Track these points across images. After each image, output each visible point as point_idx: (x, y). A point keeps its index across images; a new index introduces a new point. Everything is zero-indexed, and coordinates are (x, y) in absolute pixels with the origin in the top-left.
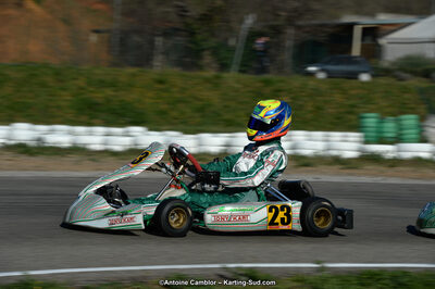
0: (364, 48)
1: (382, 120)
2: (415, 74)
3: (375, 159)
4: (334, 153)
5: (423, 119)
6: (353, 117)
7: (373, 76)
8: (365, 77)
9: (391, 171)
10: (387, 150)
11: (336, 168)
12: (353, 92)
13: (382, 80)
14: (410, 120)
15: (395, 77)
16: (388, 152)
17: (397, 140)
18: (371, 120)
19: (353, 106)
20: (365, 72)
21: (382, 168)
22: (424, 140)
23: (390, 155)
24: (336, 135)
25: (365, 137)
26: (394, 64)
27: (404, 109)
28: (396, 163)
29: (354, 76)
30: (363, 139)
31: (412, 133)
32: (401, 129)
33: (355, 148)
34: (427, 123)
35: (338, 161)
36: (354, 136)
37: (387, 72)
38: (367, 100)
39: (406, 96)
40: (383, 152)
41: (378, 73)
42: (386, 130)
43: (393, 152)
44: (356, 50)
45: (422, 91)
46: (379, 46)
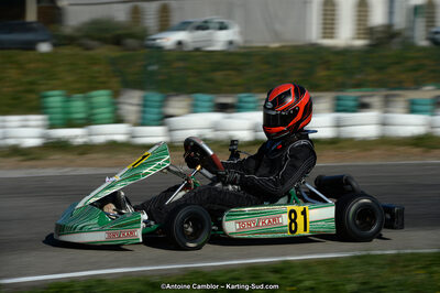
0: (41, 12)
1: (68, 98)
2: (104, 41)
3: (62, 146)
4: (11, 142)
5: (116, 94)
6: (33, 96)
7: (55, 45)
8: (44, 47)
9: (81, 160)
10: (75, 135)
11: (13, 160)
12: (32, 65)
13: (66, 51)
14: (101, 97)
15: (80, 45)
16: (76, 137)
17: (88, 121)
18: (55, 99)
19: (32, 83)
20: (44, 41)
21: (70, 157)
22: (118, 120)
23: (80, 141)
24: (14, 120)
25: (50, 119)
26: (79, 29)
27: (93, 84)
28: (87, 149)
29: (30, 46)
30: (48, 123)
31: (104, 112)
32: (92, 108)
33: (37, 135)
34: (121, 99)
35: (17, 152)
36: (36, 120)
37: (70, 40)
38: (49, 74)
39: (96, 68)
40: (71, 137)
41: (61, 41)
42: (73, 110)
43: (83, 136)
44: (31, 15)
45: (113, 62)
46: (59, 9)
